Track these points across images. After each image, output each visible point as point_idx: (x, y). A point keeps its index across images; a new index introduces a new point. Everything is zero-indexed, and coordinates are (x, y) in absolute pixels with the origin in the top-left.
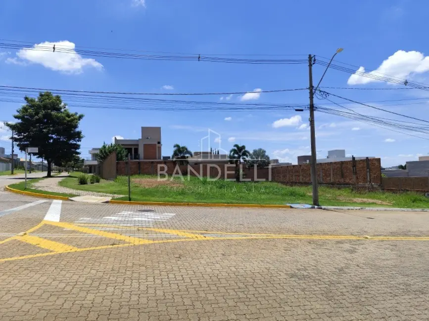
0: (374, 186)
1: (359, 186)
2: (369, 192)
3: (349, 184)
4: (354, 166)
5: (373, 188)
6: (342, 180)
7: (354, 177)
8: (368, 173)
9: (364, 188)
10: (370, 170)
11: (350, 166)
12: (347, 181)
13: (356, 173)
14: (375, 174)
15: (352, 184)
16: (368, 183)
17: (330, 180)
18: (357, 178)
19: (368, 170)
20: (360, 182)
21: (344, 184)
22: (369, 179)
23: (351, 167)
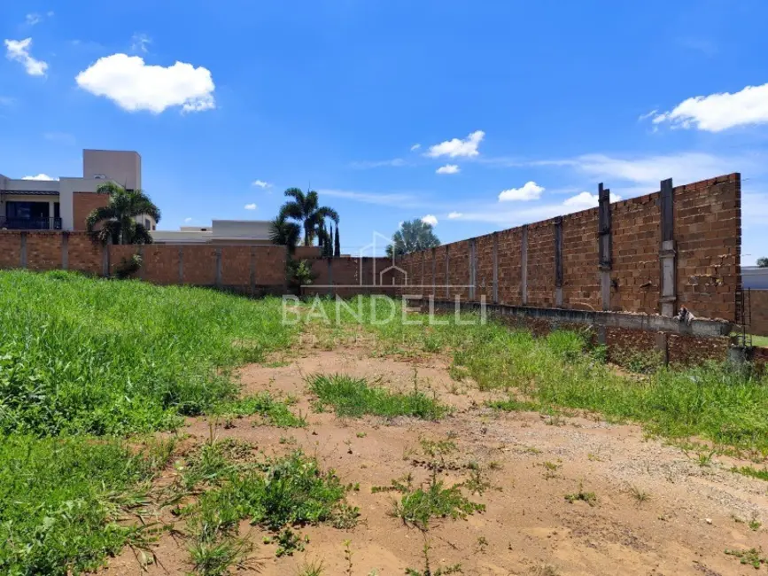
0: (698, 329)
1: (623, 322)
2: (667, 359)
3: (582, 314)
4: (605, 232)
5: (687, 337)
6: (558, 296)
7: (605, 279)
8: (668, 264)
9: (644, 337)
10: (676, 246)
11: (588, 235)
12: (577, 299)
13: (610, 264)
14: (704, 264)
15: (592, 315)
16: (667, 311)
17: (520, 293)
18: (615, 284)
19: (668, 245)
20: (628, 305)
21: (563, 313)
22: (668, 289)
23: (594, 240)
